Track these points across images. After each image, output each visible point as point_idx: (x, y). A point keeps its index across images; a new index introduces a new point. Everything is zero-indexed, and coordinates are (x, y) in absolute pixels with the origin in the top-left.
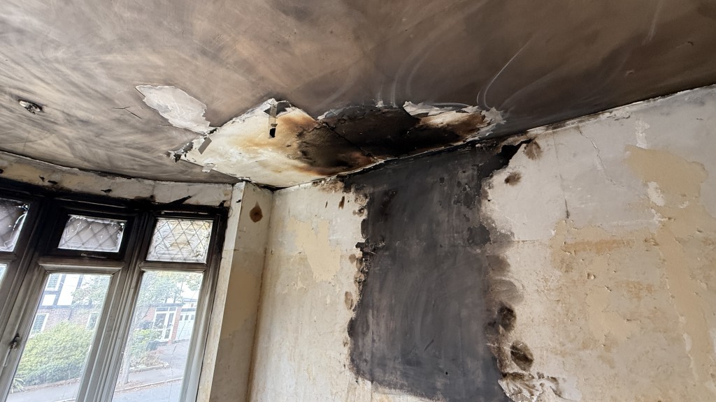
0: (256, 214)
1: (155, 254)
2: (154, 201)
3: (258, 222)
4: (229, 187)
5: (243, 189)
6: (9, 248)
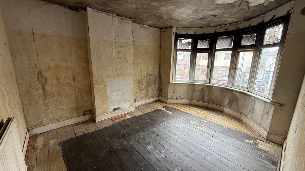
1: (265, 42)
2: (264, 23)
4: (292, 2)
6: (232, 47)
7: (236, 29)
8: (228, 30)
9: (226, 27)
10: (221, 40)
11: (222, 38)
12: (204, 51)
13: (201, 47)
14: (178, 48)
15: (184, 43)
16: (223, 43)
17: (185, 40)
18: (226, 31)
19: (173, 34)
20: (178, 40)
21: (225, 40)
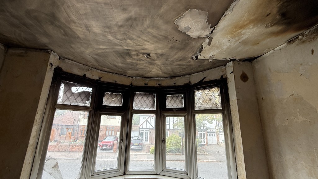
0: (244, 78)
1: (197, 107)
2: (191, 84)
3: (246, 82)
4: (223, 68)
5: (232, 65)
6: (155, 109)
7: (158, 85)
8: (148, 85)
9: (146, 81)
10: (140, 98)
11: (140, 94)
12: (114, 112)
13: (110, 105)
14: (60, 101)
15: (77, 92)
16: (142, 101)
17: (77, 88)
18: (146, 85)
19: (49, 67)
20: (63, 85)
21: (145, 98)
